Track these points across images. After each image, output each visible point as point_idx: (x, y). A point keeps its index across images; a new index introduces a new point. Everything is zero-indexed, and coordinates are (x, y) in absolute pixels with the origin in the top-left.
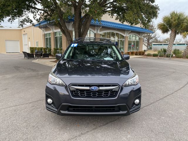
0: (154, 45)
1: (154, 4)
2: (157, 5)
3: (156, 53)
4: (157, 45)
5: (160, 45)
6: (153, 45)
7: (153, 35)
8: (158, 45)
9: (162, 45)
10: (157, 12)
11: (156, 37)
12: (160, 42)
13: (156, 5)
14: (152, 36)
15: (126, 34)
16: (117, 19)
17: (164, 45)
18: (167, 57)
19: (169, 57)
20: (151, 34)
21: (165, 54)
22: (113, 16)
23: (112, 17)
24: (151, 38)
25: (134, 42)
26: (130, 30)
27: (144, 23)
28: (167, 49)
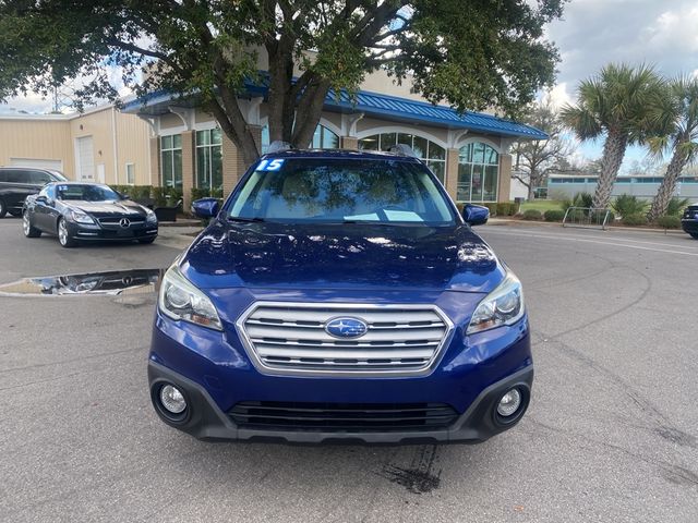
0: (554, 180)
1: (540, 40)
2: (554, 44)
3: (557, 208)
4: (565, 180)
5: (577, 180)
6: (550, 183)
7: (549, 146)
8: (570, 180)
9: (582, 180)
10: (551, 66)
11: (562, 151)
12: (575, 170)
13: (550, 42)
14: (548, 149)
15: (450, 142)
16: (416, 89)
18: (594, 221)
19: (601, 224)
20: (542, 143)
21: (586, 212)
22: (403, 79)
23: (400, 83)
24: (545, 157)
25: (478, 169)
26: (464, 129)
28: (593, 194)
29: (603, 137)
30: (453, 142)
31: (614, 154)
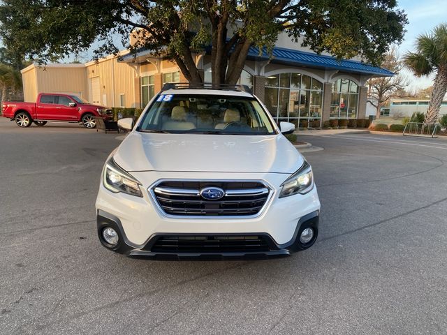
0: (394, 103)
1: (395, 9)
2: (403, 11)
3: (399, 122)
4: (402, 103)
5: (411, 103)
6: (391, 105)
7: (392, 80)
8: (406, 103)
9: (415, 103)
10: (401, 27)
11: (401, 84)
12: (410, 96)
13: (401, 10)
14: (391, 82)
15: (326, 77)
16: (305, 44)
17: (421, 103)
18: (426, 132)
19: (431, 134)
20: (386, 78)
21: (420, 126)
22: (298, 38)
23: (296, 41)
24: (388, 88)
25: (345, 96)
26: (335, 70)
27: (370, 54)
28: (425, 113)
29: (434, 74)
30: (328, 79)
31: (441, 86)
